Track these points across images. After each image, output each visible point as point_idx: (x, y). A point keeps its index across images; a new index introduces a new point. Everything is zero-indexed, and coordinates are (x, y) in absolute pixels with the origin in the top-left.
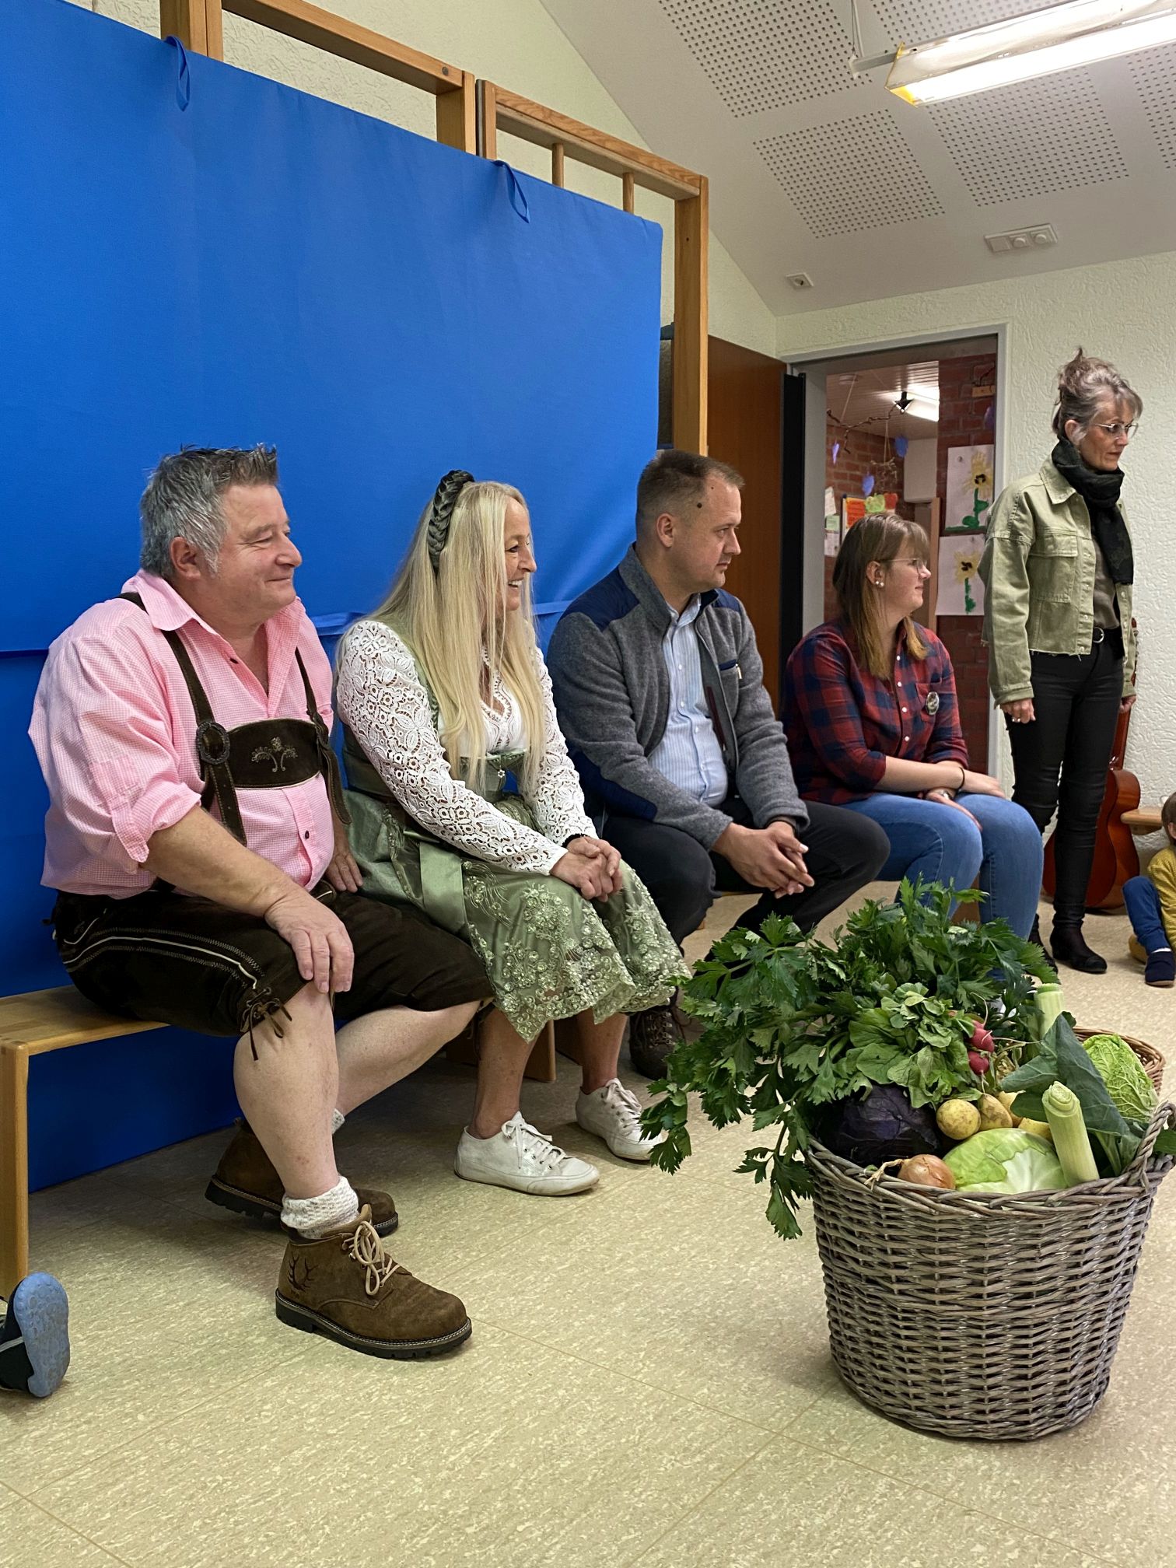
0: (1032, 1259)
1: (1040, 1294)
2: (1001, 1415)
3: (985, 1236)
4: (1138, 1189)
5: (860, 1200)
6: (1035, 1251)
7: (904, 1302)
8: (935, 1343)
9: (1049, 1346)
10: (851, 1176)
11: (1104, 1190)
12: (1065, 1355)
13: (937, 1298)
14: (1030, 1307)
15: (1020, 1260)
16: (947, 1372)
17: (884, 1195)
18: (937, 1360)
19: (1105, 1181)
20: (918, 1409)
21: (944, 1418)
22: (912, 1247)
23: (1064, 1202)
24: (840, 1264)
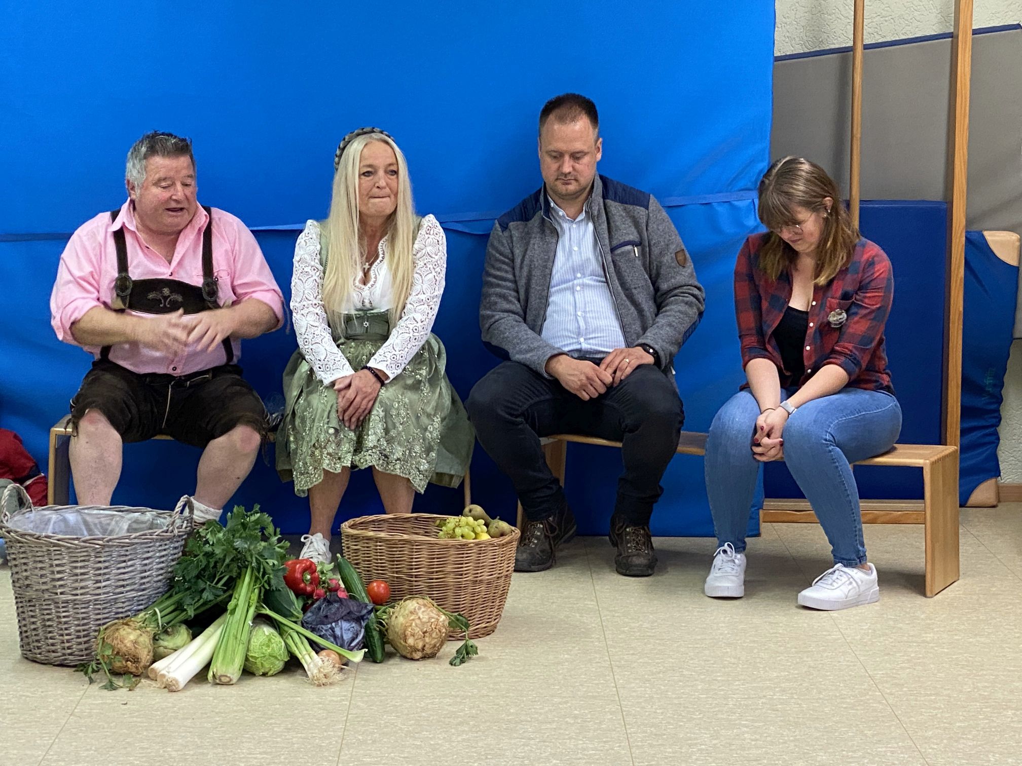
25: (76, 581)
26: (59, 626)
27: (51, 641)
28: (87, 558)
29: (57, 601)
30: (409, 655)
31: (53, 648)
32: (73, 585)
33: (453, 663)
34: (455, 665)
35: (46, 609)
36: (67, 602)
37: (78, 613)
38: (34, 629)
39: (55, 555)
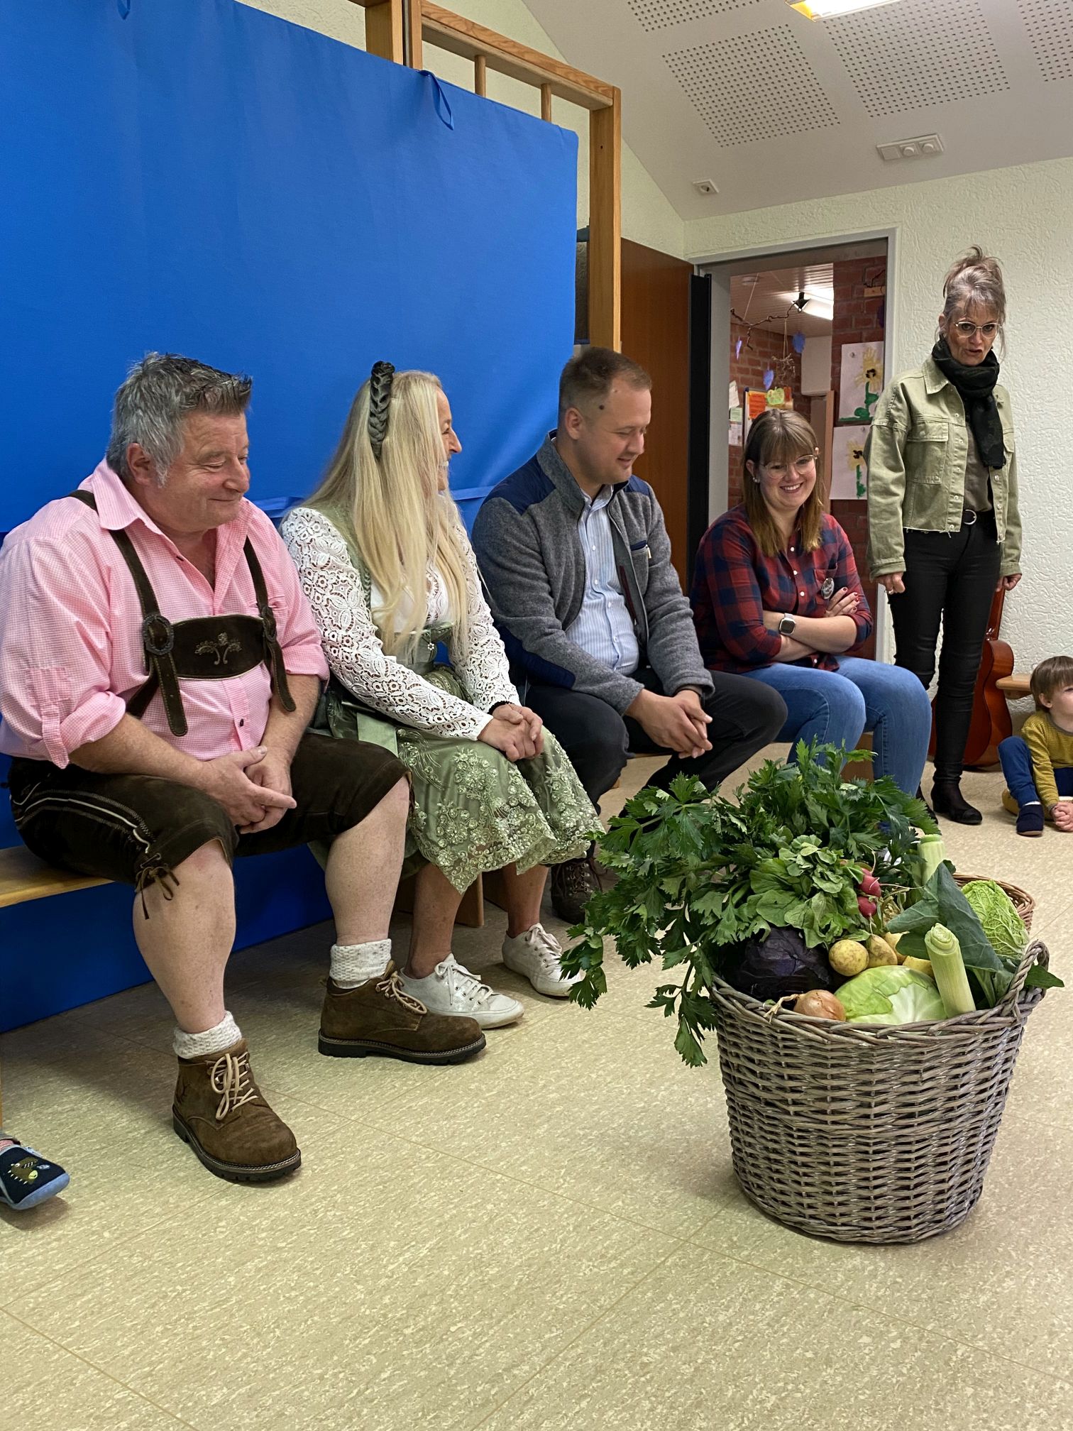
0: (915, 1083)
1: (922, 1113)
2: (886, 1222)
3: (872, 1063)
4: (1010, 1019)
5: (759, 1031)
6: (918, 1076)
7: (799, 1122)
8: (827, 1159)
9: (929, 1160)
10: (751, 1010)
11: (980, 1021)
12: (943, 1168)
13: (829, 1118)
14: (912, 1126)
15: (904, 1084)
16: (838, 1184)
17: (781, 1027)
18: (828, 1174)
19: (981, 1012)
20: (812, 1217)
21: (835, 1225)
22: (806, 1073)
23: (944, 1031)
24: (741, 1088)
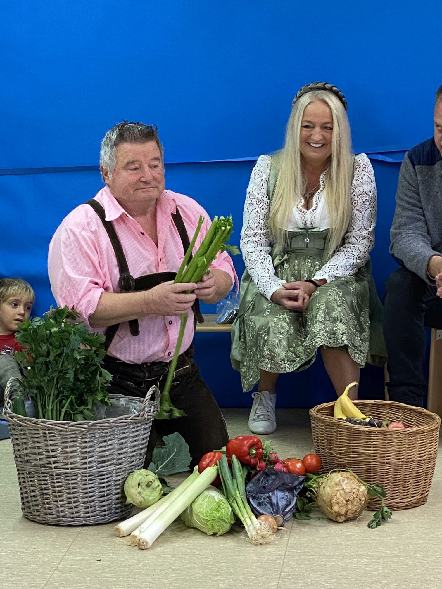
25: (67, 458)
26: (54, 494)
27: (47, 506)
28: (75, 439)
29: (52, 473)
30: (334, 519)
31: (50, 511)
32: (65, 461)
33: (371, 526)
34: (372, 527)
35: (44, 480)
36: (59, 474)
37: (69, 484)
38: (34, 496)
39: (50, 437)
